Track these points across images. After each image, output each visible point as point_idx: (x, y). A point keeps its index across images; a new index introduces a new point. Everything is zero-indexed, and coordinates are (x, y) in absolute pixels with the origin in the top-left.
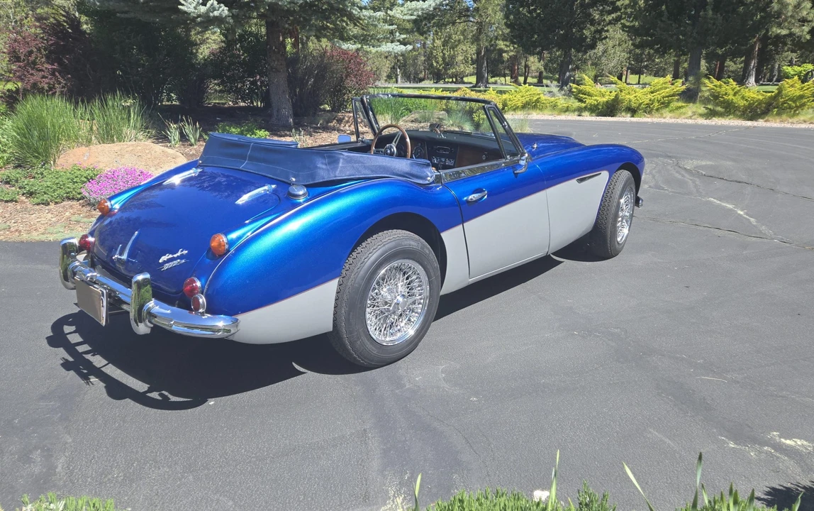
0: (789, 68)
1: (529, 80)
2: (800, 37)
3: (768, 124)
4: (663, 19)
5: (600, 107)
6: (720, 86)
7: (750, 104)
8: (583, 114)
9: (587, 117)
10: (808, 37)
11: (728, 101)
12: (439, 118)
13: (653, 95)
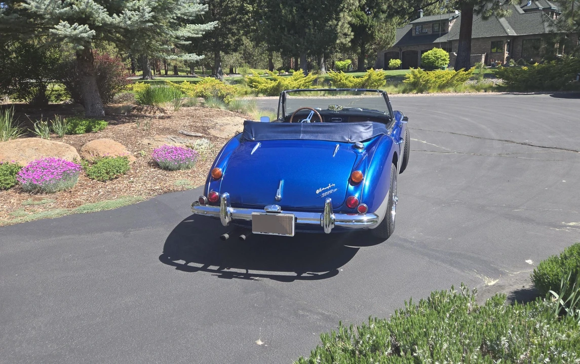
0: (339, 62)
1: (169, 73)
2: (346, 44)
3: (366, 96)
4: (285, 34)
5: (269, 91)
6: (337, 75)
7: (355, 85)
8: (259, 95)
9: (262, 97)
10: (350, 44)
11: (343, 83)
12: (201, 103)
13: (297, 81)
